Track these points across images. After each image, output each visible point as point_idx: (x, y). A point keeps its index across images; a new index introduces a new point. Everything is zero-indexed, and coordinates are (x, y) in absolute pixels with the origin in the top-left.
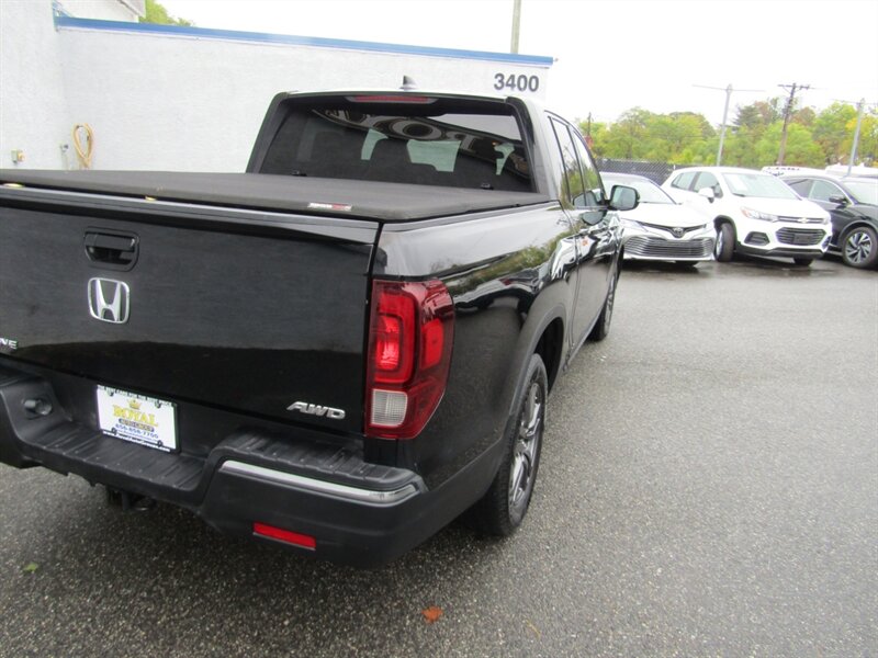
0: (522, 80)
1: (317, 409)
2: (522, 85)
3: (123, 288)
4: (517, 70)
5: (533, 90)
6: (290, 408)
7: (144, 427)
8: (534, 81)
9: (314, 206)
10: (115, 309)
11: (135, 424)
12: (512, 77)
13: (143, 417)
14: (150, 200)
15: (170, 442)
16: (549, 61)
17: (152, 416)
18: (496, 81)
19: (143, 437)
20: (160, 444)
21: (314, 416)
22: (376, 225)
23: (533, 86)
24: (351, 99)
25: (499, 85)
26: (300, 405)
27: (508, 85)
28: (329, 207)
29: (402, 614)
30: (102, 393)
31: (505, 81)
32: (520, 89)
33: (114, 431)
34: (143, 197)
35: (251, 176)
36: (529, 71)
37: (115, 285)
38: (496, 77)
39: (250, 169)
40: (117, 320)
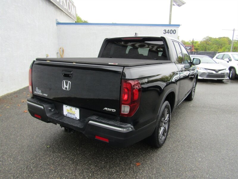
0: (171, 31)
1: (110, 110)
2: (171, 32)
3: (69, 83)
4: (170, 28)
6: (104, 109)
7: (73, 114)
8: (174, 31)
9: (110, 64)
10: (68, 87)
11: (71, 113)
12: (168, 30)
13: (73, 112)
14: (74, 63)
15: (78, 118)
16: (179, 25)
17: (74, 112)
18: (164, 32)
19: (72, 116)
20: (76, 118)
21: (109, 111)
22: (123, 67)
23: (174, 33)
24: (122, 39)
25: (165, 33)
26: (106, 109)
27: (167, 33)
28: (113, 64)
29: (131, 163)
30: (64, 106)
31: (166, 32)
32: (171, 33)
33: (66, 115)
34: (73, 63)
35: (99, 58)
36: (173, 29)
37: (68, 82)
38: (164, 31)
39: (99, 56)
40: (68, 90)
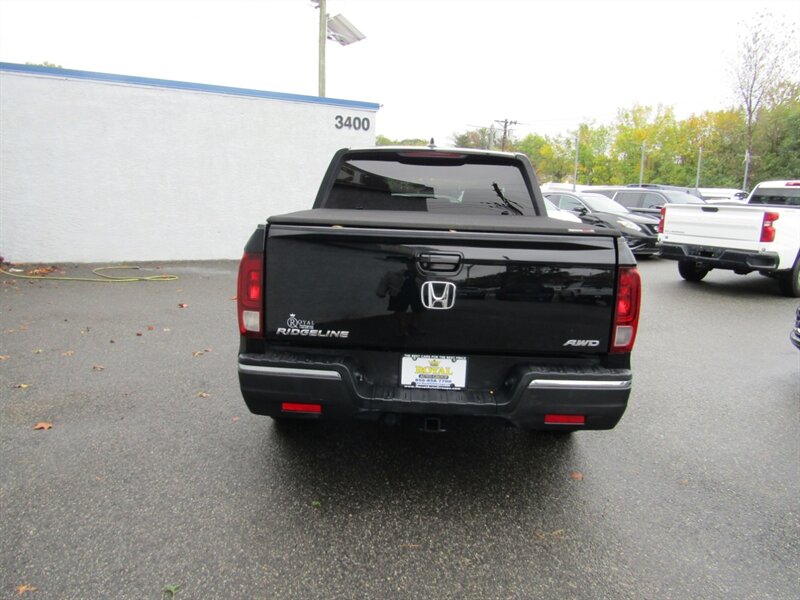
0: (357, 122)
1: (582, 343)
2: (357, 125)
4: (352, 113)
5: (366, 129)
6: (565, 345)
7: (440, 377)
8: (366, 122)
9: (571, 230)
11: (432, 376)
12: (349, 118)
13: (441, 371)
14: (453, 232)
15: (461, 383)
16: (376, 106)
17: (448, 369)
18: (337, 122)
19: (438, 384)
20: (453, 386)
22: (612, 239)
23: (366, 126)
24: (402, 155)
25: (339, 125)
26: (572, 342)
27: (346, 125)
28: (581, 231)
30: (407, 360)
31: (344, 121)
32: (355, 128)
33: (413, 384)
34: (448, 230)
36: (362, 114)
37: (444, 285)
38: (337, 118)
39: (317, 205)
40: (445, 307)
